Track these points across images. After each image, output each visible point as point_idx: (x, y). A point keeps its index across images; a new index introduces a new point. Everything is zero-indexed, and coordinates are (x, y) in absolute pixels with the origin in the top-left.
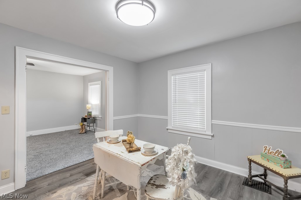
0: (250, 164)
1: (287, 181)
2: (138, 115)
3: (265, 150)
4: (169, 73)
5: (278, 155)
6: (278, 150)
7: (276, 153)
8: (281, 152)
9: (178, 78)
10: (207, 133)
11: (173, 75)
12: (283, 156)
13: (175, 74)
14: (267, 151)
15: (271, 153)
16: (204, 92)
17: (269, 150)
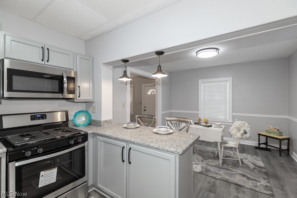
0: (259, 137)
1: (281, 141)
2: (172, 111)
3: (268, 128)
4: (200, 81)
5: (275, 130)
6: (275, 127)
7: (274, 129)
8: (277, 128)
9: (207, 85)
10: (229, 121)
11: (203, 83)
12: (278, 130)
13: (205, 83)
14: (269, 129)
15: (271, 129)
16: (227, 95)
17: (270, 128)
